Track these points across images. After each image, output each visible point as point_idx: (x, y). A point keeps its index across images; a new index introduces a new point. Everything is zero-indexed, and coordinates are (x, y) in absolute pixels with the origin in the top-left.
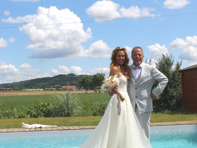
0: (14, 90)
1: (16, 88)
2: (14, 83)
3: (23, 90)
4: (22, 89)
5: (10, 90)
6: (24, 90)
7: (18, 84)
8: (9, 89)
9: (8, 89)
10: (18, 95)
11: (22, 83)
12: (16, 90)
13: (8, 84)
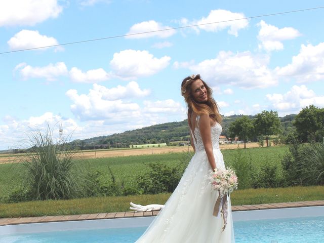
0: (114, 147)
1: (118, 144)
2: (114, 135)
3: (131, 146)
4: (129, 144)
5: (107, 148)
6: (133, 147)
7: (121, 136)
8: (107, 145)
9: (104, 145)
10: (122, 156)
11: (128, 134)
12: (118, 147)
13: (104, 137)
